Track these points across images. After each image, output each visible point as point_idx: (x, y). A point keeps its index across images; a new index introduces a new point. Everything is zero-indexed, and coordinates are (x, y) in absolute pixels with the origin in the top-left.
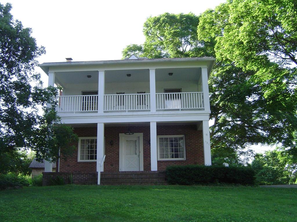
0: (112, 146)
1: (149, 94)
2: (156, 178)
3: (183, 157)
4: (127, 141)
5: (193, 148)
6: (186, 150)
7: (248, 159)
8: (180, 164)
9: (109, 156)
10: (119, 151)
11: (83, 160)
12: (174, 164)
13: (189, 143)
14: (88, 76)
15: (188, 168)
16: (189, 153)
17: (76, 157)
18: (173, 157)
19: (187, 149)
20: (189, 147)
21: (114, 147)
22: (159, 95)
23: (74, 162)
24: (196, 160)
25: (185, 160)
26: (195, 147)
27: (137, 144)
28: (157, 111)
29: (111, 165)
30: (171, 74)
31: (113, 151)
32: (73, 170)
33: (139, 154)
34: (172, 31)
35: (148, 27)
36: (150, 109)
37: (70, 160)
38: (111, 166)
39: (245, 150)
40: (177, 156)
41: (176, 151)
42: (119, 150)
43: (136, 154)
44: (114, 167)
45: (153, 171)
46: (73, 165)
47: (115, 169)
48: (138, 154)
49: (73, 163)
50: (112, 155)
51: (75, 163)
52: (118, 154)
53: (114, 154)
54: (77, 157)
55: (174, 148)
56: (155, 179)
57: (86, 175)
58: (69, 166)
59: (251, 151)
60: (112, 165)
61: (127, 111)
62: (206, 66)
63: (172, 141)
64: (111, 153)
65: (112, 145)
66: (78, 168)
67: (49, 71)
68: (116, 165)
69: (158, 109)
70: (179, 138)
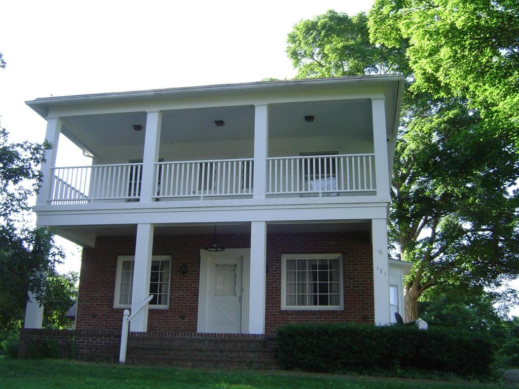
0: (184, 276)
1: (252, 159)
2: (254, 352)
3: (338, 304)
4: (217, 265)
5: (361, 284)
6: (344, 287)
7: (508, 308)
8: (330, 318)
9: (177, 298)
10: (198, 287)
11: (124, 304)
12: (316, 318)
13: (352, 273)
14: (134, 126)
15: (326, 332)
16: (350, 295)
17: (110, 297)
18: (315, 304)
19: (347, 285)
20: (351, 280)
21: (190, 279)
22: (273, 161)
23: (105, 308)
24: (367, 309)
25: (342, 309)
26: (365, 281)
27: (238, 273)
28: (268, 196)
29: (179, 317)
30: (309, 118)
31: (185, 287)
32: (104, 326)
33: (242, 294)
34: (338, 45)
35: (294, 42)
36: (252, 194)
37: (98, 305)
38: (180, 320)
39: (499, 290)
40: (324, 301)
41: (323, 288)
42: (199, 284)
43: (235, 295)
44: (186, 322)
45: (252, 335)
46: (103, 315)
47: (189, 325)
48: (238, 294)
49: (104, 310)
50: (183, 295)
51: (108, 310)
52: (196, 294)
53: (188, 293)
54: (113, 297)
55: (318, 282)
56: (251, 355)
57: (108, 339)
58: (94, 316)
59: (513, 291)
60: (183, 318)
61: (202, 197)
62: (382, 96)
63: (314, 267)
64: (181, 292)
65: (185, 272)
66: (113, 321)
67: (49, 114)
68: (190, 317)
69: (270, 193)
70: (330, 260)
